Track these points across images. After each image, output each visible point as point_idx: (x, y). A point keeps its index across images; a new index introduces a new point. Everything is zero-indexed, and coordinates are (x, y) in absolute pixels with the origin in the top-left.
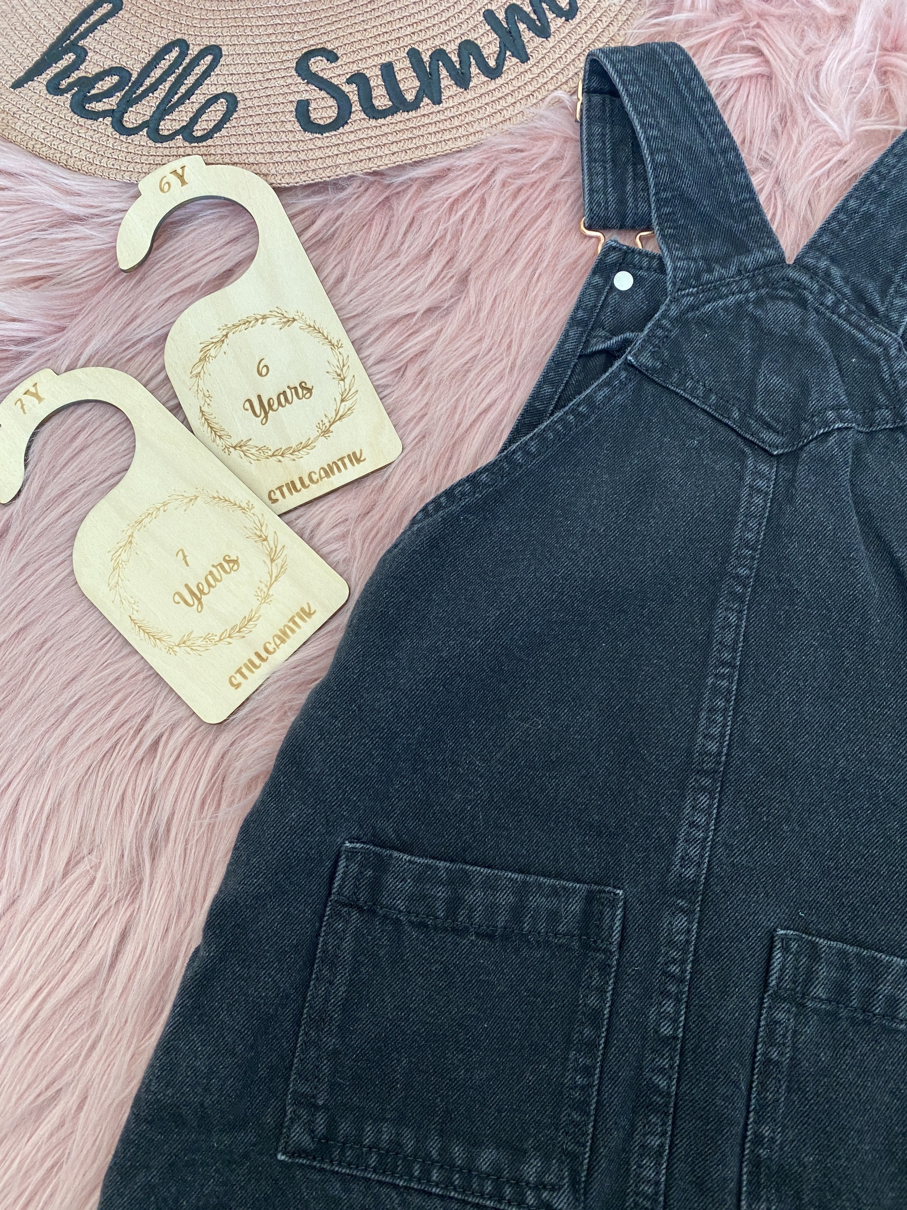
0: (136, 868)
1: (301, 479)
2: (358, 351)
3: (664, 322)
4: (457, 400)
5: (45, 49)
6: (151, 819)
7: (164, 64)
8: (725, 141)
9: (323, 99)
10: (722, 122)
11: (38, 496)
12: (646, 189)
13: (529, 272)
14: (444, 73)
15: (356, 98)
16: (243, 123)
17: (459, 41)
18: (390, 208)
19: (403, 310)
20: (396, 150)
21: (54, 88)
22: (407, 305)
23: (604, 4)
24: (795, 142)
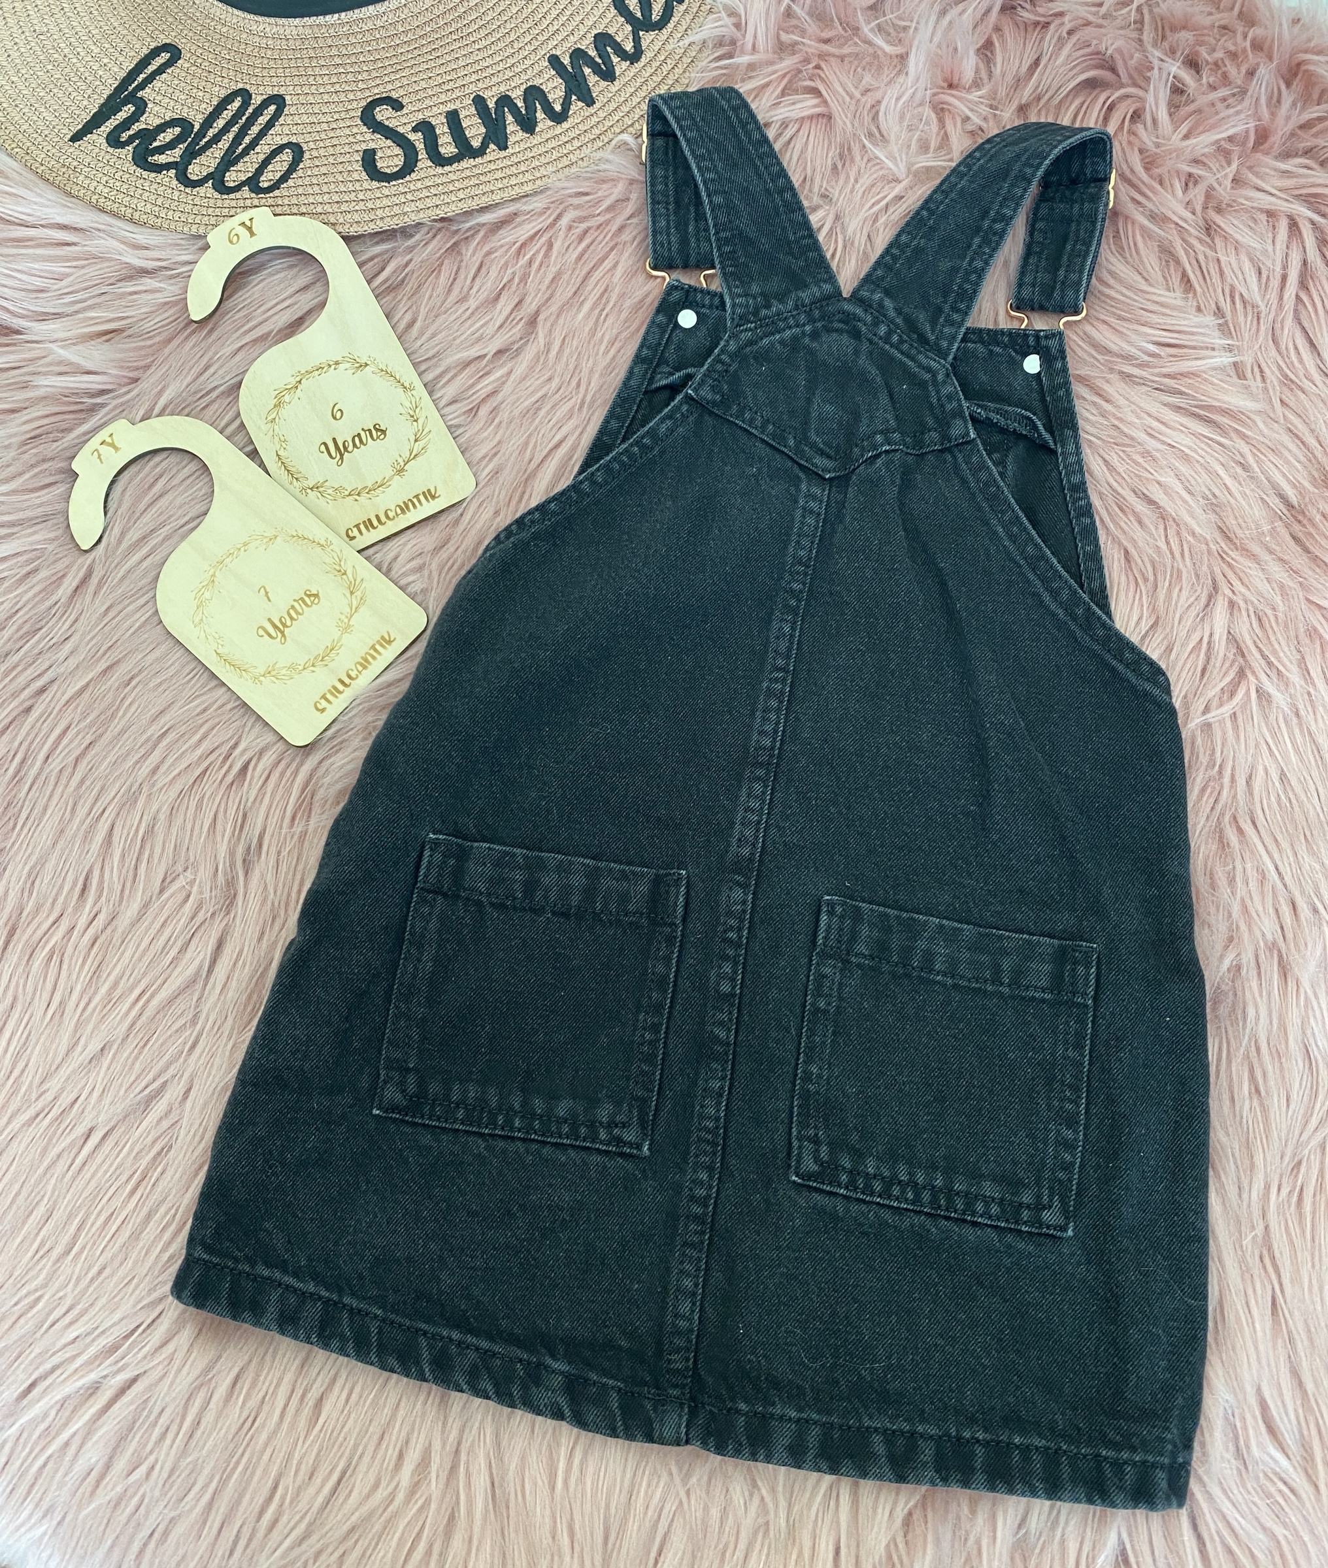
0: (231, 883)
1: (377, 517)
2: (431, 393)
3: (723, 357)
4: (529, 437)
5: (102, 101)
6: (243, 836)
7: (227, 115)
8: (781, 181)
9: (389, 147)
10: (779, 163)
11: (120, 542)
12: (707, 230)
13: (597, 311)
14: (510, 118)
15: (422, 146)
16: (309, 173)
17: (525, 86)
18: (459, 253)
19: (473, 352)
20: (462, 196)
21: (114, 140)
22: (477, 347)
23: (669, 47)
24: (852, 180)
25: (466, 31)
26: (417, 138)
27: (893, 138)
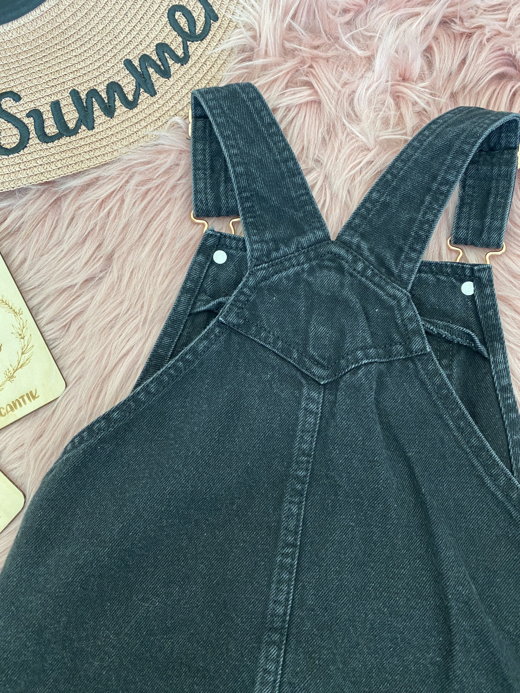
3: (245, 290)
4: (106, 348)
8: (286, 153)
9: (10, 129)
10: (284, 140)
12: (232, 190)
13: (156, 251)
14: (96, 106)
15: (33, 128)
17: (107, 83)
18: (59, 207)
20: (60, 166)
22: (69, 279)
23: (208, 53)
24: (336, 150)
25: (67, 43)
26: (29, 122)
27: (363, 118)
